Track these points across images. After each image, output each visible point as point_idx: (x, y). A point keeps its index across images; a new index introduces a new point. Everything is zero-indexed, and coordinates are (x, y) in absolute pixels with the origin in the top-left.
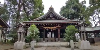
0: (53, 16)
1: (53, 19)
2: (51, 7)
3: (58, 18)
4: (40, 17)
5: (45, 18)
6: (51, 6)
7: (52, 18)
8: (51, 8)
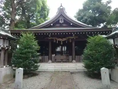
0: (64, 20)
1: (64, 25)
2: (61, 6)
3: (71, 24)
4: (44, 23)
5: (52, 25)
6: (61, 4)
7: (63, 23)
8: (61, 8)
